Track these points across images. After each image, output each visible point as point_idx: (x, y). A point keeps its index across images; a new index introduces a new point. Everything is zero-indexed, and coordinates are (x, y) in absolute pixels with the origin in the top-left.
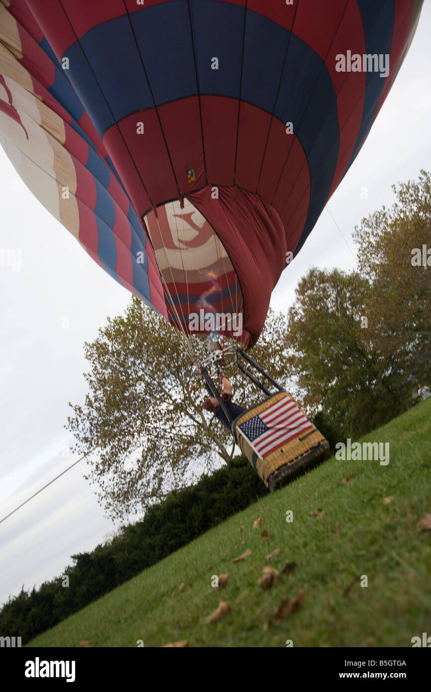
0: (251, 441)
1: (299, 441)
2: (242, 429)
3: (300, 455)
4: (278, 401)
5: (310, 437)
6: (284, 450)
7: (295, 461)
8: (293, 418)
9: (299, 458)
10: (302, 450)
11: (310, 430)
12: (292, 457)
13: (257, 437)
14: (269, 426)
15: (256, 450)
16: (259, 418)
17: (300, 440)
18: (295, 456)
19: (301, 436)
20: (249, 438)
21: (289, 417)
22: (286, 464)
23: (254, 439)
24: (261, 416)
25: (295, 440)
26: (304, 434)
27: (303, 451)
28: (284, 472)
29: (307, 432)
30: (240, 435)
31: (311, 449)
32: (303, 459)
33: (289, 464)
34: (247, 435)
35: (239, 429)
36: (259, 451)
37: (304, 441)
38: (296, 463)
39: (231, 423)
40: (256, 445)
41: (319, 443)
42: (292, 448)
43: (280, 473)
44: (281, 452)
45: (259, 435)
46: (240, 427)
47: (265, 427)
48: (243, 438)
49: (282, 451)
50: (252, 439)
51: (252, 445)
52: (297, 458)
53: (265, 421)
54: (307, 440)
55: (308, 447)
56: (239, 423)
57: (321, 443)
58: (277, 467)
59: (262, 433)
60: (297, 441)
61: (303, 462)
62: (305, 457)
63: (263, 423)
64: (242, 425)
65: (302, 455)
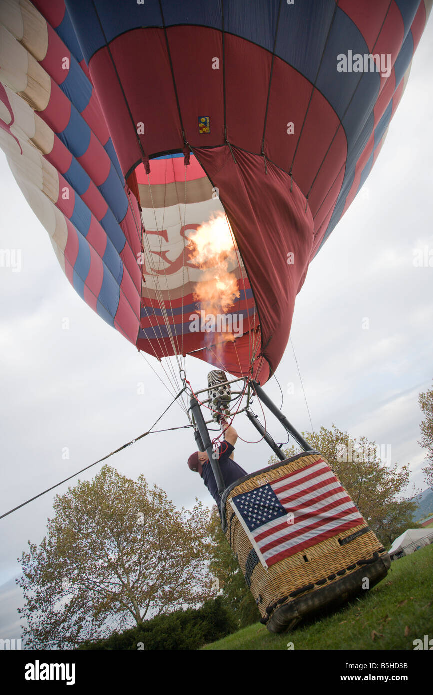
0: (252, 530)
1: (338, 544)
2: (238, 505)
3: (339, 574)
4: (307, 467)
5: (360, 539)
6: (309, 558)
7: (329, 582)
8: (330, 500)
9: (338, 577)
10: (344, 563)
11: (360, 528)
12: (324, 574)
13: (263, 523)
14: (286, 506)
15: (257, 547)
16: (270, 490)
17: (340, 541)
18: (330, 574)
19: (342, 536)
20: (249, 524)
21: (325, 496)
22: (311, 587)
23: (257, 526)
24: (275, 487)
25: (331, 540)
26: (349, 533)
27: (345, 566)
28: (306, 601)
29: (355, 530)
30: (234, 515)
31: (360, 563)
32: (344, 581)
33: (317, 587)
34: (245, 517)
35: (233, 504)
36: (264, 550)
37: (348, 546)
38: (331, 588)
39: (222, 491)
40: (258, 539)
41: (375, 554)
42: (326, 556)
43: (297, 603)
44: (303, 561)
45: (269, 520)
46: (235, 500)
47: (281, 508)
48: (238, 522)
49: (305, 558)
50: (253, 526)
51: (251, 536)
52: (332, 578)
53: (281, 496)
54: (354, 545)
55: (354, 559)
56: (235, 493)
57: (380, 555)
58: (293, 589)
59: (274, 518)
60: (334, 543)
61: (343, 587)
62: (349, 576)
63: (277, 499)
64: (240, 496)
65: (341, 573)
